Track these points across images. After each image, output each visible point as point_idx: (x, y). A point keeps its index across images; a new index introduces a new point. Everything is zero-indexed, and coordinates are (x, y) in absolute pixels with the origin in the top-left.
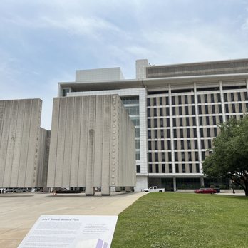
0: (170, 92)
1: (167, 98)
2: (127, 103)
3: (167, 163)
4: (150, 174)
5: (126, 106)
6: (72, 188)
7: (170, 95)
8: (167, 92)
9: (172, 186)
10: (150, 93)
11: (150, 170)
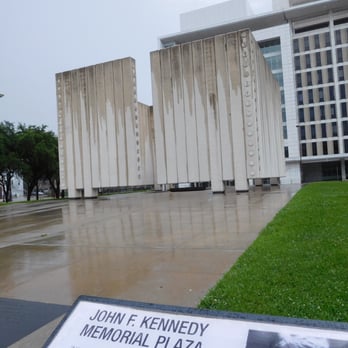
0: (332, 23)
1: (327, 35)
2: (267, 52)
3: (330, 139)
4: (304, 158)
5: (266, 56)
6: (192, 184)
7: (332, 29)
8: (326, 25)
9: (340, 174)
10: (298, 31)
11: (304, 152)
